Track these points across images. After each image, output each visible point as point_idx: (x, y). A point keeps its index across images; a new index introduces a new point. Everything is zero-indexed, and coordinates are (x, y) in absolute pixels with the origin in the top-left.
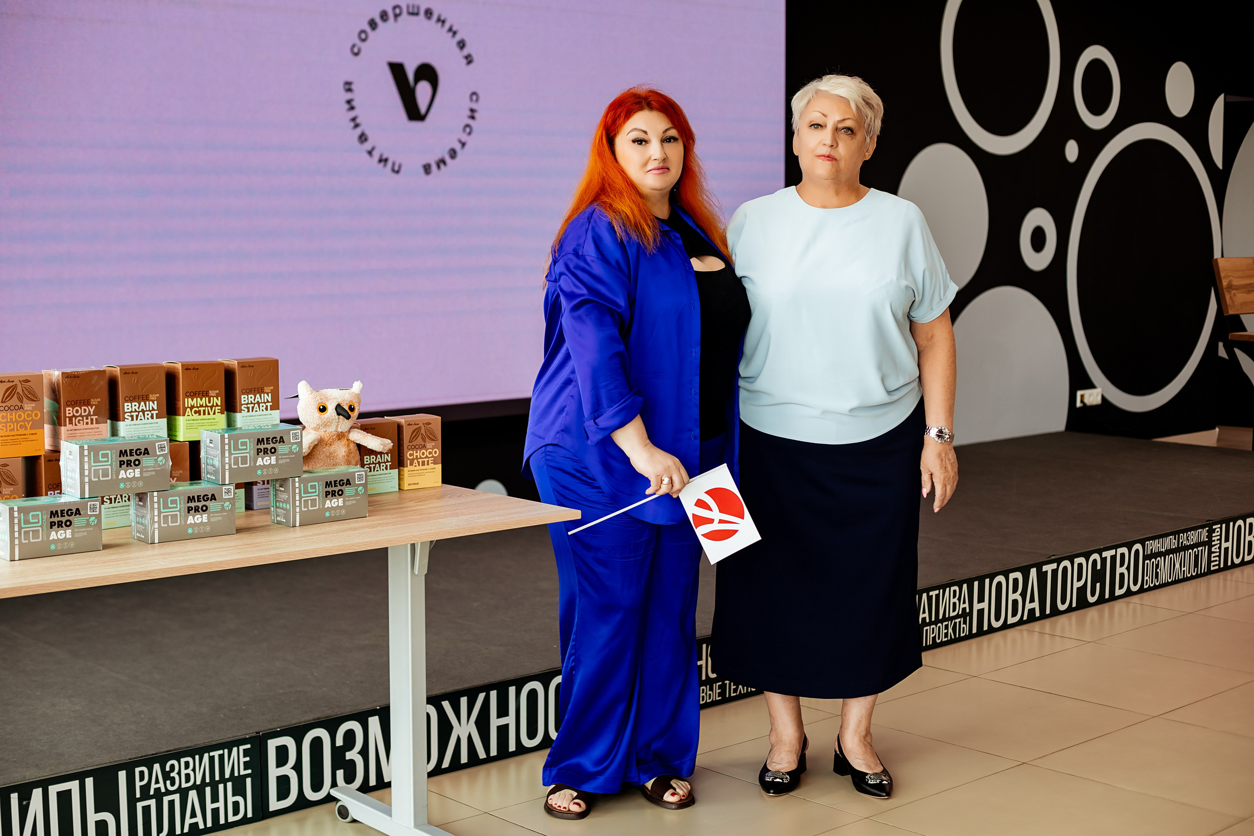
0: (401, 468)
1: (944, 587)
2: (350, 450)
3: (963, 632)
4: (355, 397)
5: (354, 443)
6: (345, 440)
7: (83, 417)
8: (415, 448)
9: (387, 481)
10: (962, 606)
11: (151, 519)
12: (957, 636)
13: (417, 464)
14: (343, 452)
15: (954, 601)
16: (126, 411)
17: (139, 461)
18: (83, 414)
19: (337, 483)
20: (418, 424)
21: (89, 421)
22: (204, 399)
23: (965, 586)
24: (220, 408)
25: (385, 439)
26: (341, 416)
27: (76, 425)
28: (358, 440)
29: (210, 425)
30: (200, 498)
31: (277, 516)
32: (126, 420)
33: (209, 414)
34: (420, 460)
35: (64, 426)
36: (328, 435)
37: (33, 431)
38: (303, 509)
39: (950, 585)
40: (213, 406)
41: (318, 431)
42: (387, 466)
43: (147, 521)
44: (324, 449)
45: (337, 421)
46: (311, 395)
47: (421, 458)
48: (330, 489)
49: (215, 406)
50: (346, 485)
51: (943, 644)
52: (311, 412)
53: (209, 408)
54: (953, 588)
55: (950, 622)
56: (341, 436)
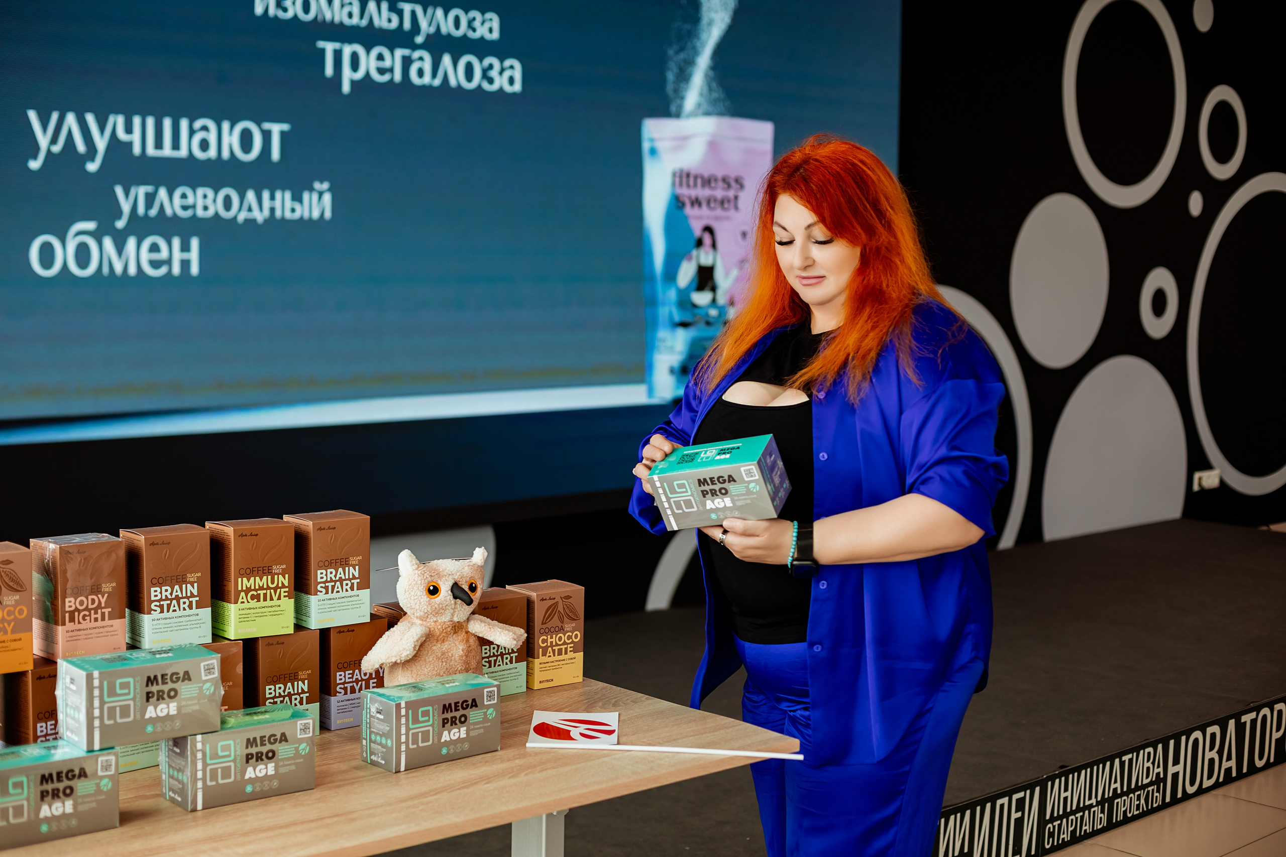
0: (530, 659)
1: (1137, 750)
2: (469, 647)
3: (1156, 803)
4: (477, 570)
5: (475, 636)
6: (464, 634)
7: (89, 610)
8: (550, 632)
9: (512, 678)
10: (1156, 771)
11: (191, 776)
12: (1150, 807)
13: (551, 654)
14: (461, 650)
15: (1148, 766)
16: (153, 598)
17: (175, 691)
18: (90, 606)
19: (458, 706)
20: (555, 598)
21: (99, 616)
22: (265, 578)
23: (1160, 746)
24: (287, 589)
25: (516, 628)
26: (458, 600)
27: (79, 623)
28: (482, 632)
29: (272, 615)
30: (265, 740)
31: (372, 753)
32: (152, 612)
33: (272, 599)
34: (556, 648)
35: (62, 625)
36: (439, 627)
37: (17, 636)
38: (411, 746)
39: (1144, 747)
40: (277, 587)
41: (426, 620)
42: (512, 658)
43: (186, 777)
44: (434, 648)
45: (453, 607)
46: (416, 571)
47: (557, 645)
48: (449, 715)
49: (281, 588)
50: (471, 707)
51: (1135, 818)
52: (416, 595)
53: (272, 591)
54: (1147, 750)
55: (1142, 791)
56: (458, 628)
